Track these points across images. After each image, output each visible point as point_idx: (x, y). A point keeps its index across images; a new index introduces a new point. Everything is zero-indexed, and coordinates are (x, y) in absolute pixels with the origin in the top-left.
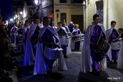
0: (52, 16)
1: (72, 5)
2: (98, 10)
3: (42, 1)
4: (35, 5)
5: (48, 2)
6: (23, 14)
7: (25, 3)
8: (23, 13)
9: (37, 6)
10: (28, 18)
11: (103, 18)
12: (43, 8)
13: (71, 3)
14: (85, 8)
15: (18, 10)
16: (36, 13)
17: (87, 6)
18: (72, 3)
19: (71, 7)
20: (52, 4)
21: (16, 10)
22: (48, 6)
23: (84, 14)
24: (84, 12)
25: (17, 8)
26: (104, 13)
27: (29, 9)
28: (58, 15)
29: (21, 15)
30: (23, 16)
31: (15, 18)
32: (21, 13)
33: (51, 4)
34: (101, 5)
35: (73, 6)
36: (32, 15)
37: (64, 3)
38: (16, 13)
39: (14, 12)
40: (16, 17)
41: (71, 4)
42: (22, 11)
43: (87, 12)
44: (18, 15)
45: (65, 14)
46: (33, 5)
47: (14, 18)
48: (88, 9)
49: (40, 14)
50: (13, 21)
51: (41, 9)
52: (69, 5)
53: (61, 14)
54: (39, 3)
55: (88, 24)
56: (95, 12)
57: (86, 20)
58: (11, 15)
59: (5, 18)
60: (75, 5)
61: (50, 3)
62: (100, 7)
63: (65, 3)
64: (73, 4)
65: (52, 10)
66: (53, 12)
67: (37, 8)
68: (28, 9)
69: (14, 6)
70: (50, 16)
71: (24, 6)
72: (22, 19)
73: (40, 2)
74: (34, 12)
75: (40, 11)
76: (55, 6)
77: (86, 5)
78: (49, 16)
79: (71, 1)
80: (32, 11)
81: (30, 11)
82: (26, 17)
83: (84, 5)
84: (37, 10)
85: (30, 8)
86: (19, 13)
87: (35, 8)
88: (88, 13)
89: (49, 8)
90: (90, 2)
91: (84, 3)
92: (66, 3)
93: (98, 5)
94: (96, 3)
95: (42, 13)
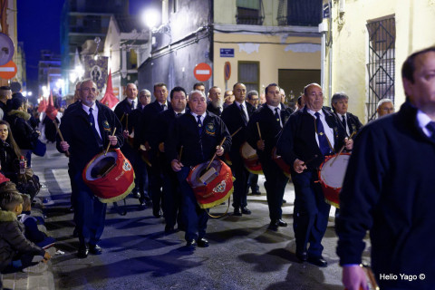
0: (207, 72)
1: (280, 32)
2: (374, 51)
3: (174, 18)
4: (148, 32)
5: (195, 21)
7: (112, 24)
9: (153, 35)
10: (122, 78)
11: (394, 81)
12: (174, 41)
13: (279, 25)
14: (327, 45)
15: (86, 46)
16: (149, 60)
17: (333, 36)
18: (282, 24)
19: (279, 38)
20: (209, 26)
21: (80, 50)
22: (193, 35)
23: (325, 64)
24: (325, 59)
25: (83, 41)
27: (126, 44)
28: (228, 67)
31: (73, 78)
33: (204, 29)
34: (387, 32)
35: (286, 34)
36: (134, 66)
37: (253, 24)
38: (79, 60)
39: (71, 54)
41: (278, 29)
42: (101, 51)
43: (334, 60)
45: (256, 65)
46: (139, 31)
47: (69, 77)
48: (339, 47)
49: (164, 63)
50: (67, 87)
51: (167, 47)
52: (270, 33)
53: (241, 64)
54: (160, 22)
56: (364, 61)
57: (330, 90)
58: (58, 66)
59: (40, 76)
60: (292, 34)
61: (202, 24)
62: (383, 42)
63: (256, 24)
64: (287, 28)
65: (208, 51)
66: (211, 56)
67: (154, 41)
68: (122, 44)
69: (71, 34)
70: (199, 72)
71: (106, 33)
73: (164, 21)
74: (141, 54)
75: (163, 51)
76: (217, 36)
77: (331, 32)
78: (195, 72)
79: (278, 19)
80: (137, 52)
81: (128, 54)
82: (114, 75)
83: (324, 32)
84: (155, 49)
85: (129, 42)
87: (145, 42)
88: (340, 62)
89: (197, 42)
90: (347, 23)
91: (324, 26)
92: (261, 24)
93: (375, 33)
94: (368, 25)
95: (171, 60)
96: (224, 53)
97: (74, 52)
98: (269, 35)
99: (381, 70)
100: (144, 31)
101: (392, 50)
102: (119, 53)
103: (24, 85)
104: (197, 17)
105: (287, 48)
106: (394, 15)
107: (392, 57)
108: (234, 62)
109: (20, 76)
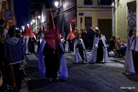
0: (75, 21)
1: (98, 7)
2: (129, 13)
3: (64, 3)
4: (55, 8)
5: (71, 4)
6: (42, 19)
7: (44, 6)
8: (41, 17)
9: (57, 9)
10: (47, 23)
11: (136, 22)
12: (64, 11)
14: (114, 11)
15: (36, 13)
16: (56, 17)
18: (99, 4)
19: (98, 9)
20: (75, 6)
21: (34, 14)
22: (70, 9)
23: (113, 17)
24: (113, 15)
25: (35, 12)
26: (137, 17)
28: (81, 19)
29: (39, 19)
30: (41, 21)
31: (32, 24)
32: (39, 17)
33: (73, 7)
34: (133, 6)
35: (100, 8)
39: (31, 16)
40: (33, 22)
41: (97, 6)
42: (41, 15)
43: (116, 16)
44: (35, 20)
45: (91, 18)
46: (53, 8)
48: (118, 12)
49: (61, 18)
51: (62, 13)
52: (95, 7)
53: (86, 18)
54: (59, 5)
55: (118, 29)
56: (126, 16)
57: (115, 26)
58: (27, 20)
59: (21, 23)
60: (102, 8)
61: (73, 5)
62: (132, 9)
63: (90, 5)
64: (100, 6)
65: (75, 14)
66: (76, 16)
67: (57, 11)
68: (47, 12)
69: (31, 9)
70: (72, 21)
71: (42, 9)
72: (40, 24)
73: (61, 4)
74: (53, 15)
75: (61, 14)
76: (78, 9)
77: (115, 7)
78: (71, 21)
82: (45, 22)
83: (113, 7)
84: (58, 14)
86: (36, 17)
87: (55, 11)
88: (118, 17)
89: (71, 11)
90: (120, 3)
91: (113, 5)
92: (92, 5)
93: (130, 7)
94: (127, 4)
95: (63, 17)
96: (80, 14)
97: (32, 15)
98: (95, 8)
99: (132, 19)
100: (54, 8)
101: (135, 12)
102: (46, 15)
103: (16, 26)
104: (71, 3)
105: (100, 12)
106: (136, 1)
107: (135, 14)
108: (83, 17)
109: (15, 23)
